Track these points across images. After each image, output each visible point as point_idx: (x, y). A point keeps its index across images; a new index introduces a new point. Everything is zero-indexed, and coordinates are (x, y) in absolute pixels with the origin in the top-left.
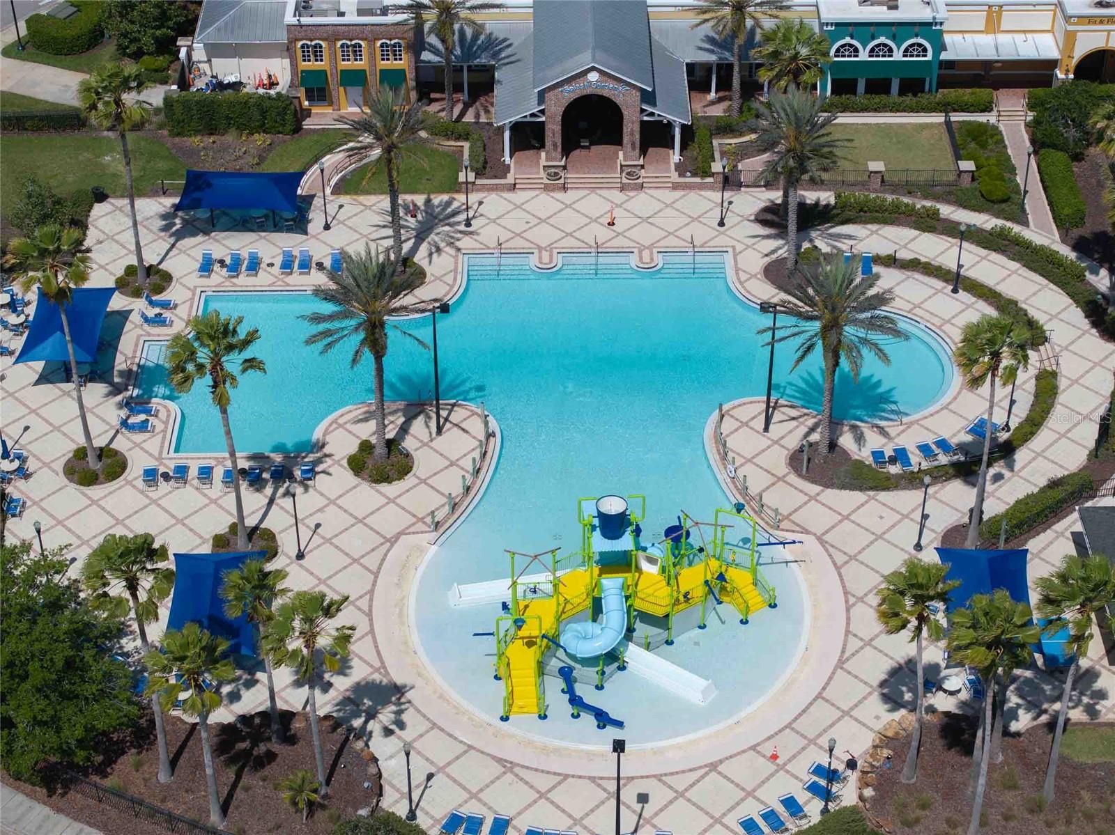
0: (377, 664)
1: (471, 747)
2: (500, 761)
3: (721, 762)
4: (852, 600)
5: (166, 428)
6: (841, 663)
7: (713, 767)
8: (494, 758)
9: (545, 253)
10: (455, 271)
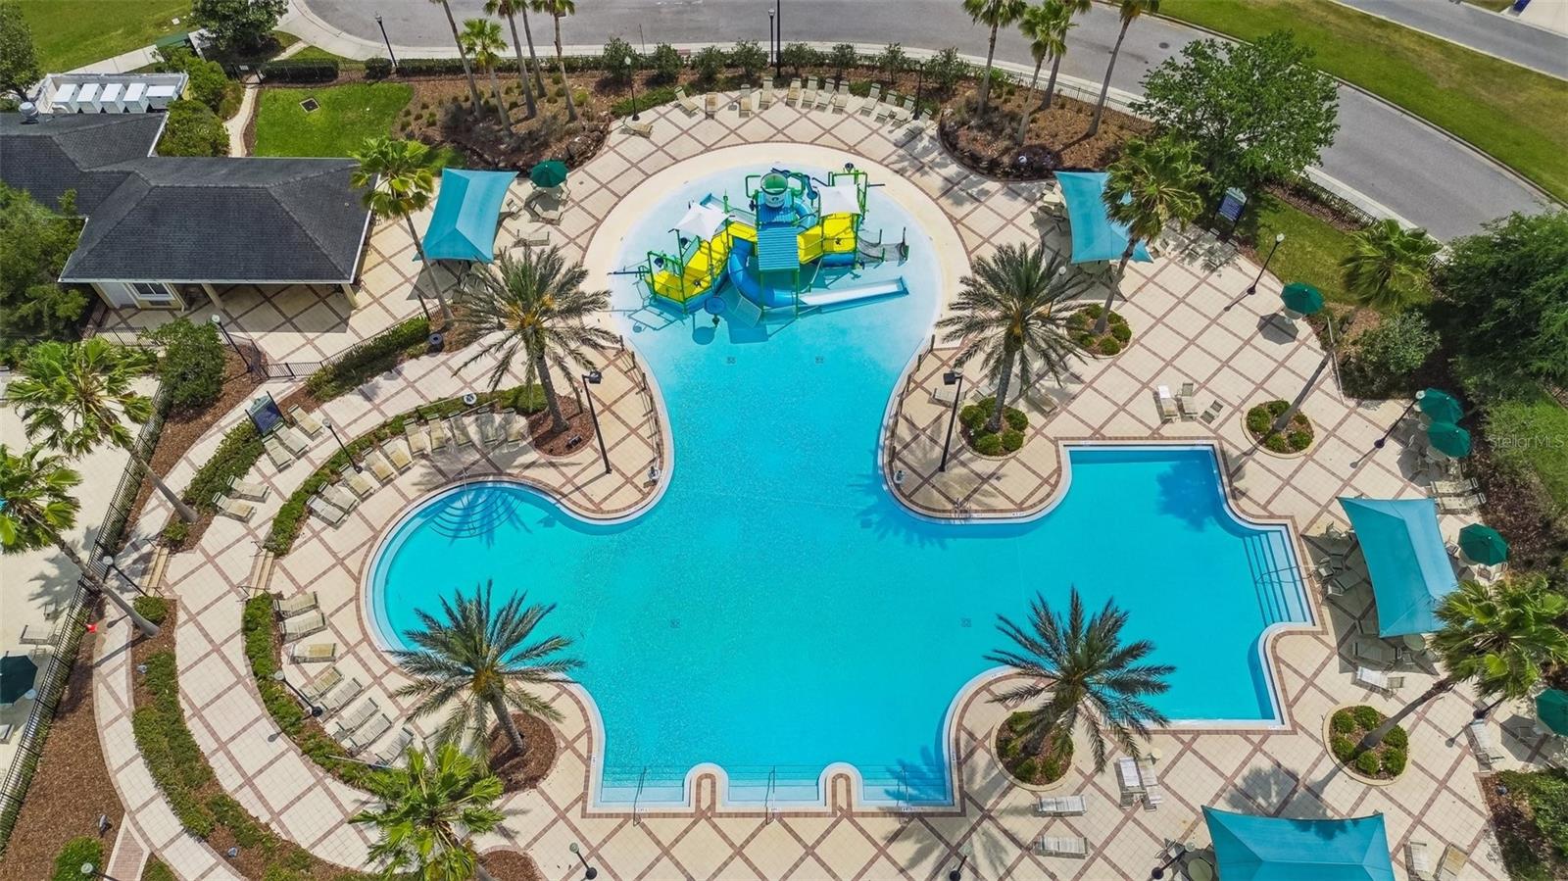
9: (842, 802)
10: (961, 762)
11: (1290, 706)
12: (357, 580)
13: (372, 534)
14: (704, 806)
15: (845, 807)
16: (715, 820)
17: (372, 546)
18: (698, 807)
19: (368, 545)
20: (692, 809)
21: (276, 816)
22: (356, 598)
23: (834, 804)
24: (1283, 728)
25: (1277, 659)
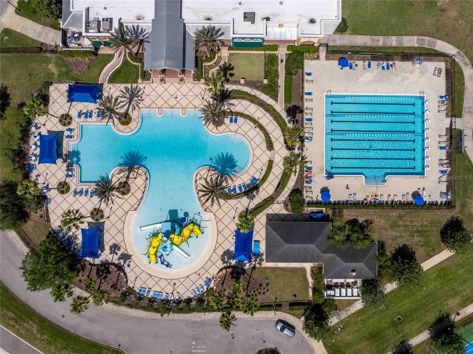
0: (125, 248)
1: (143, 271)
4: (219, 233)
5: (77, 175)
6: (214, 251)
7: (188, 277)
8: (148, 274)
9: (160, 110)
10: (138, 117)
12: (254, 154)
16: (181, 107)
18: (185, 109)
19: (253, 162)
21: (258, 109)
22: (253, 150)
24: (80, 123)
25: (77, 136)
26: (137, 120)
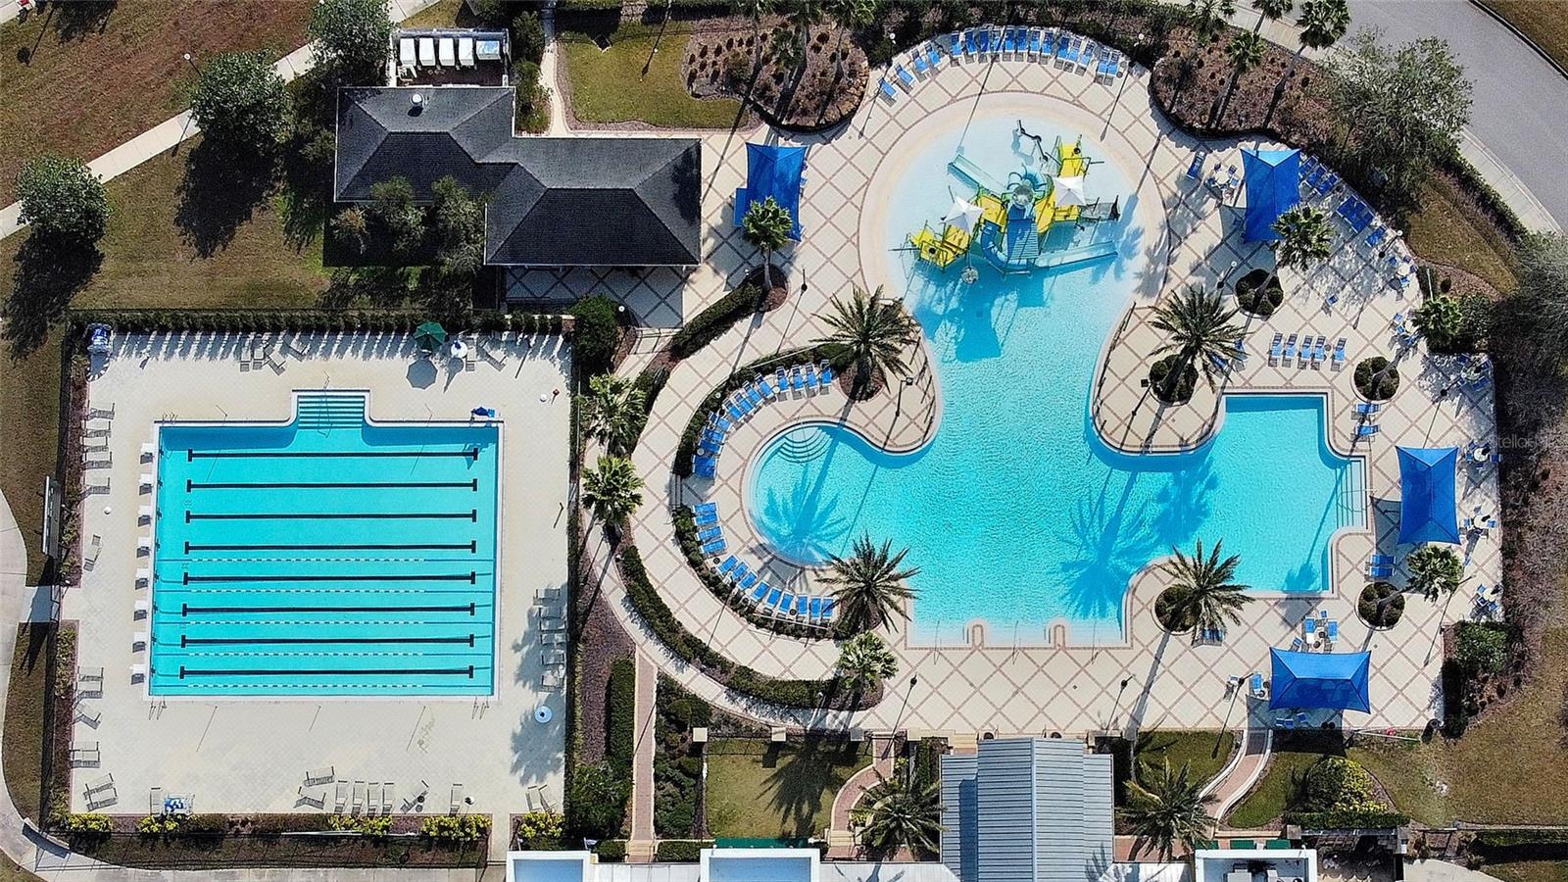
0: (1161, 186)
1: (1099, 116)
2: (1082, 106)
3: (948, 103)
4: (855, 240)
5: (1334, 422)
6: (869, 180)
7: (954, 100)
8: (1085, 108)
9: (1060, 641)
10: (1133, 617)
11: (1339, 582)
12: (740, 496)
13: (742, 462)
14: (977, 644)
15: (1061, 644)
16: (985, 652)
17: (744, 470)
18: (974, 644)
19: (741, 470)
20: (970, 645)
21: (724, 647)
22: (741, 508)
23: (1055, 642)
24: (1333, 596)
25: (1337, 550)
26: (1137, 606)
